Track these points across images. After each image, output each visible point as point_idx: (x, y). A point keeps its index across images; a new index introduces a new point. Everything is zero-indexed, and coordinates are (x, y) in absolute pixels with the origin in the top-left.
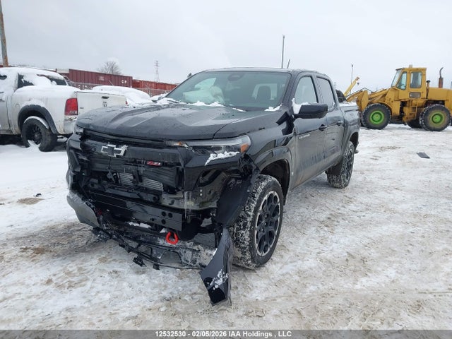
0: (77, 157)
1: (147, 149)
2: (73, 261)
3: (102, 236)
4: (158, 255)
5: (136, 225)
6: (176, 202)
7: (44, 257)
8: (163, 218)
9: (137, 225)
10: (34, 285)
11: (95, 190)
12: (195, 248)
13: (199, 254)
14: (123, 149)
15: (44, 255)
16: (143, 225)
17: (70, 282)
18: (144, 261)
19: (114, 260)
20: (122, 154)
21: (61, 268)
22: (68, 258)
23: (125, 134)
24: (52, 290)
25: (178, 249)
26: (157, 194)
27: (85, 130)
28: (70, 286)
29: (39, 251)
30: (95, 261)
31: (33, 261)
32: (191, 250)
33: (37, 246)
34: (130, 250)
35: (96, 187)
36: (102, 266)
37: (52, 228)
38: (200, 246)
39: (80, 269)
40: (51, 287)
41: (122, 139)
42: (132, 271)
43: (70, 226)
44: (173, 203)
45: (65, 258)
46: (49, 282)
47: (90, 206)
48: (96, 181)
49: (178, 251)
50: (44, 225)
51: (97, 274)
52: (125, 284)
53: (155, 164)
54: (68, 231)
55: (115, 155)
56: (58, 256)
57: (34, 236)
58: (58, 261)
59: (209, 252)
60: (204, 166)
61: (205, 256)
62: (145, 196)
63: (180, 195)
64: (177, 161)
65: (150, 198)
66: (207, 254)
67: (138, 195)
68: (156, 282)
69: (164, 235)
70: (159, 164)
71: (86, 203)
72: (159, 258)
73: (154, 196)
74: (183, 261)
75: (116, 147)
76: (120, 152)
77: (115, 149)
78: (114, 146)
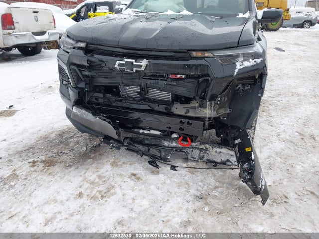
0: (81, 72)
2: (87, 169)
3: (114, 145)
4: (168, 155)
5: (146, 132)
6: (191, 110)
7: (56, 169)
8: (180, 126)
9: (148, 132)
10: (67, 200)
11: (101, 104)
12: (203, 147)
13: (208, 152)
14: (144, 63)
15: (56, 167)
16: (152, 132)
17: (100, 192)
18: (157, 162)
19: (124, 163)
20: (142, 69)
21: (81, 179)
22: (80, 167)
23: (144, 47)
24: (88, 202)
25: (185, 148)
26: (169, 104)
27: (88, 44)
28: (102, 197)
29: (49, 163)
30: (108, 167)
31: (50, 174)
32: (198, 149)
33: (43, 158)
34: (143, 154)
35: (101, 101)
36: (116, 170)
37: (45, 138)
38: (208, 146)
39: (99, 177)
40: (84, 200)
41: (139, 52)
42: (147, 172)
43: (61, 134)
44: (188, 111)
45: (77, 168)
46: (80, 195)
47: (104, 120)
48: (101, 95)
49: (185, 151)
50: (35, 136)
51: (118, 179)
52: (152, 187)
53: (179, 76)
54: (62, 138)
55: (134, 71)
56: (70, 166)
57: (33, 148)
58: (73, 172)
59: (219, 150)
60: (233, 75)
61: (214, 153)
62: (156, 107)
63: (195, 104)
64: (206, 73)
65: (162, 108)
66: (216, 152)
67: (149, 106)
68: (176, 180)
69: (175, 139)
70: (184, 76)
71: (100, 118)
72: (169, 158)
73: (166, 106)
74: (190, 158)
75: (136, 62)
76: (141, 66)
77: (135, 63)
78: (133, 60)
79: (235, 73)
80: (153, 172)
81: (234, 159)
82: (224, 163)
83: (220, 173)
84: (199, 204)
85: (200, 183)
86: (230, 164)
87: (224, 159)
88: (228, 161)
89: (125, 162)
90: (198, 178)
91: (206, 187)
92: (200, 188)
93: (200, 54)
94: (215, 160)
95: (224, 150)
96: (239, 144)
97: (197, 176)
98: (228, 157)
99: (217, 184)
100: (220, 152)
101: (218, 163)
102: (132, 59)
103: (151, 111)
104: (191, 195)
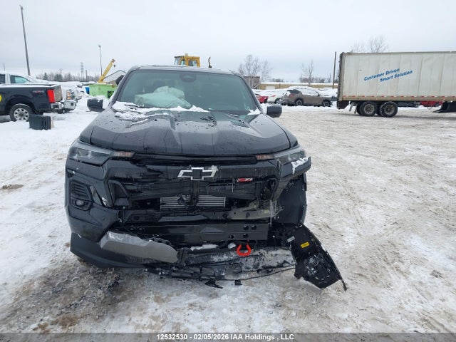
0: (125, 188)
1: (234, 167)
4: (221, 272)
5: (199, 248)
6: (251, 213)
7: (85, 325)
8: (244, 232)
11: (141, 223)
12: (257, 253)
13: (263, 257)
14: (213, 169)
15: (82, 323)
16: (206, 247)
20: (212, 176)
22: (115, 315)
23: (213, 154)
25: (238, 259)
27: (136, 153)
32: (253, 256)
35: (142, 219)
37: (26, 292)
38: (262, 251)
39: (153, 318)
41: (206, 159)
43: (47, 281)
44: (248, 215)
45: (113, 317)
49: (239, 262)
53: (247, 179)
54: (53, 286)
55: (203, 179)
56: (101, 317)
57: (17, 309)
58: (111, 323)
59: (274, 253)
60: (292, 174)
61: (270, 258)
62: (212, 216)
63: (253, 206)
64: (272, 174)
65: (219, 216)
66: (272, 255)
67: (204, 216)
68: (242, 297)
69: (233, 250)
70: (251, 179)
71: (153, 240)
72: (224, 274)
73: (223, 213)
74: (244, 269)
75: (205, 169)
76: (210, 173)
77: (204, 171)
78: (202, 168)
79: (294, 172)
80: (211, 296)
81: (291, 259)
82: (280, 266)
83: (277, 279)
84: (282, 312)
85: (267, 293)
86: (287, 264)
87: (280, 261)
88: (285, 262)
89: (170, 294)
90: (261, 289)
91: (275, 295)
92: (271, 298)
93: (265, 157)
94: (272, 265)
95: (280, 252)
96: (292, 242)
97: (259, 288)
98: (284, 258)
99: (282, 289)
100: (276, 255)
101: (274, 267)
102: (200, 166)
103: (207, 221)
104: (268, 307)
